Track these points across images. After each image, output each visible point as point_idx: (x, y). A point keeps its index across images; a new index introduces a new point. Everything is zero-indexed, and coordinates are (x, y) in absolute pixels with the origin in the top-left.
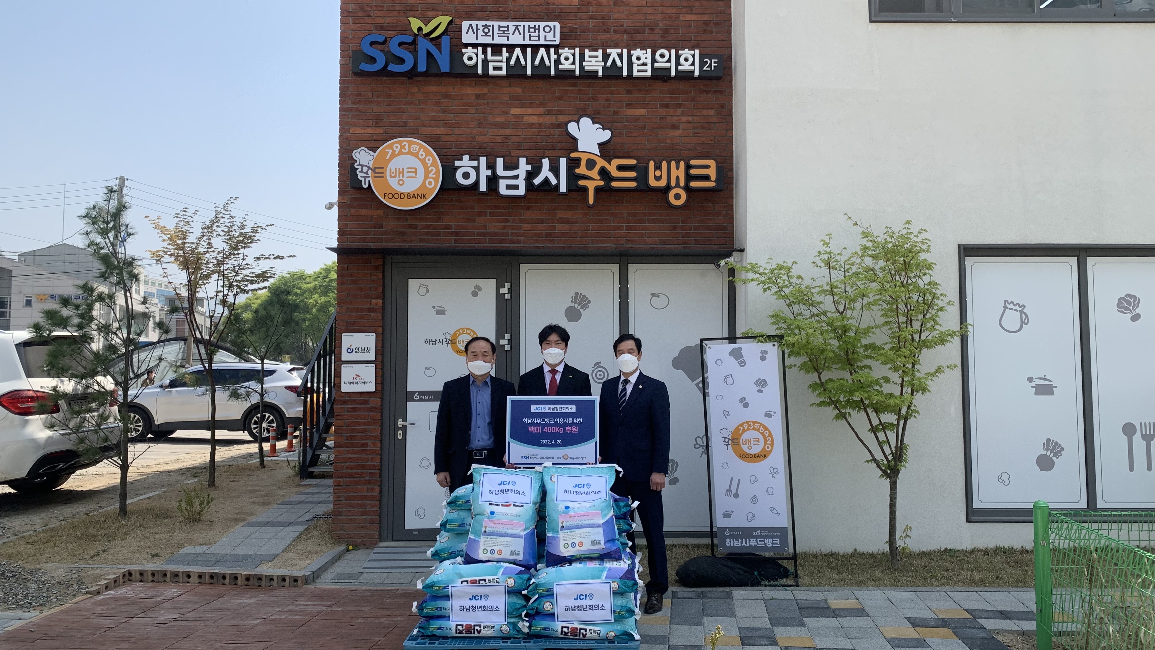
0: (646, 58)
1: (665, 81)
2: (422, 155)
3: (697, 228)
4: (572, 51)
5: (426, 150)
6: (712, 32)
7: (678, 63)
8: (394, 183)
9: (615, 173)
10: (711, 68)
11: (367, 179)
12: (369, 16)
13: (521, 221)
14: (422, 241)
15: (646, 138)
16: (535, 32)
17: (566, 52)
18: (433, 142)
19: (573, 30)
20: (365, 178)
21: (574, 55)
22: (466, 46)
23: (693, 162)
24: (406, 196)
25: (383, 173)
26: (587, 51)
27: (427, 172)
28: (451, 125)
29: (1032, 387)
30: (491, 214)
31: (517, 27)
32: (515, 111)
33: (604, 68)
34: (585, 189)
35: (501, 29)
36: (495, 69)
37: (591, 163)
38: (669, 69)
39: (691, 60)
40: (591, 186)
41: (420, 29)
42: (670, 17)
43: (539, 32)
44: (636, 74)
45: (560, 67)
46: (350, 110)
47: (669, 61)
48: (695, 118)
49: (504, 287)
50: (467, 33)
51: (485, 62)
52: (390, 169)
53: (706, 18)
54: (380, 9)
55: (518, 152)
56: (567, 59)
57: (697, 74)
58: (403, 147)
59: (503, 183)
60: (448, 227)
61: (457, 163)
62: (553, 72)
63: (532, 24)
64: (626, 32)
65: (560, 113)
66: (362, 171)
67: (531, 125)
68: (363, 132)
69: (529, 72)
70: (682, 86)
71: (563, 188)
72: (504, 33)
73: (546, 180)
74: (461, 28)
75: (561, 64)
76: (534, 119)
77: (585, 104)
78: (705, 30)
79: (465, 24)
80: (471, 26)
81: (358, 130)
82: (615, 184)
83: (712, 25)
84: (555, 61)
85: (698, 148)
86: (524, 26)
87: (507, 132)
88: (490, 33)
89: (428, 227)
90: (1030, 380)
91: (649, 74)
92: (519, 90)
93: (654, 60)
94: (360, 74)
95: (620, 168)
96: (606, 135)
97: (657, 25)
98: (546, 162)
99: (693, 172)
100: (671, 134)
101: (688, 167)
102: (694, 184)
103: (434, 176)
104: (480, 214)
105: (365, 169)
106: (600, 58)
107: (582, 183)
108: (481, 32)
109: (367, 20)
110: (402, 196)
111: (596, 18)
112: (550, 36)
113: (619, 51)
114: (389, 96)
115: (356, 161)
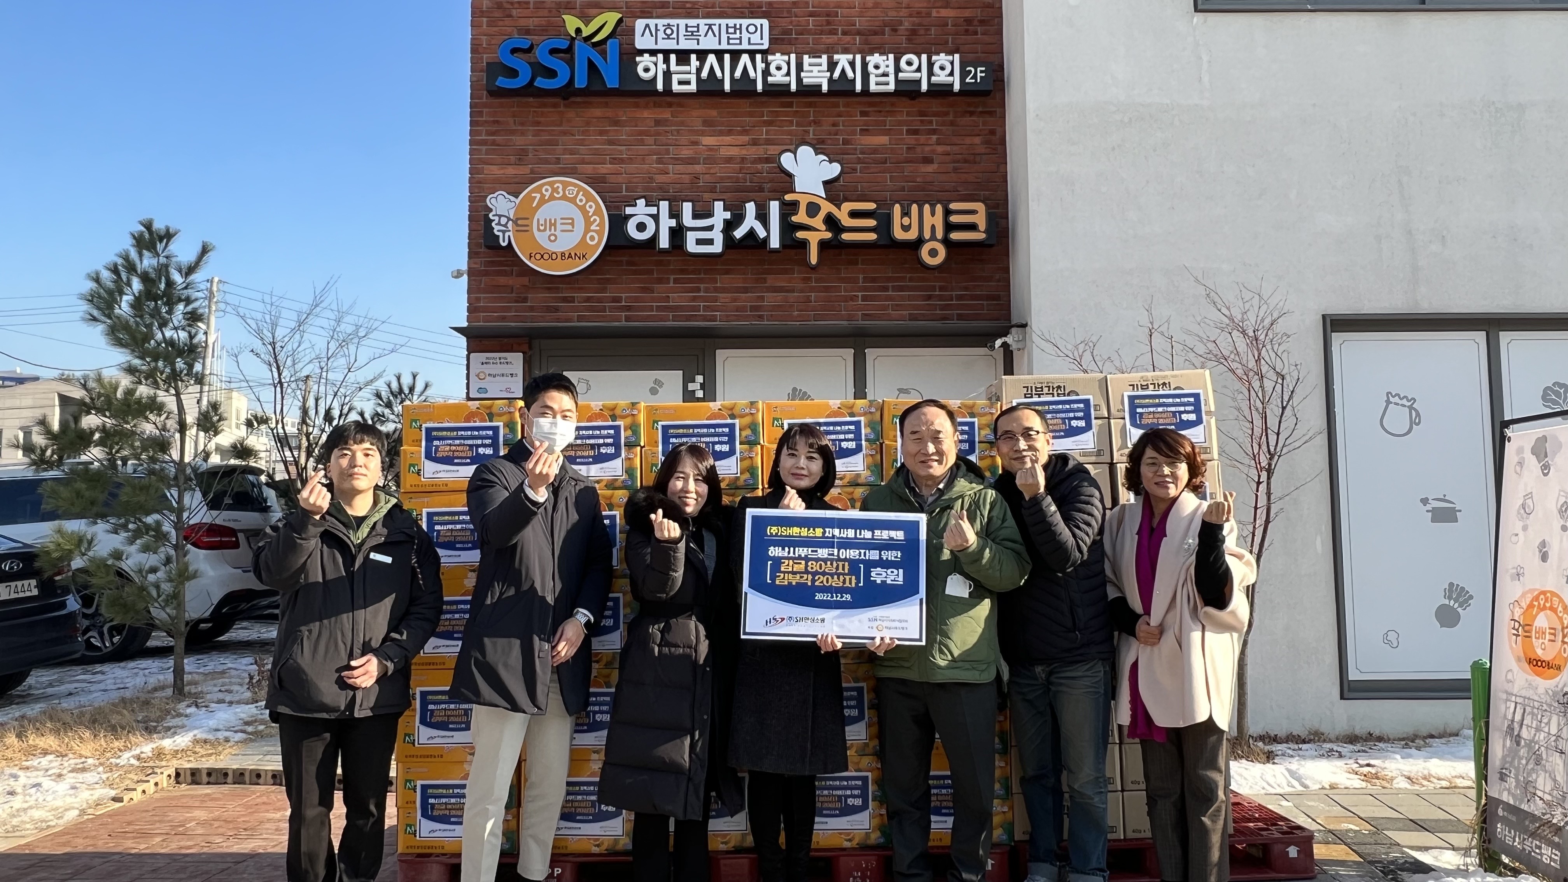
0: (887, 66)
1: (913, 99)
2: (581, 200)
3: (959, 298)
4: (786, 58)
5: (586, 194)
6: (976, 33)
7: (931, 73)
8: (542, 238)
9: (847, 222)
10: (976, 80)
11: (507, 234)
12: (510, 16)
13: (716, 290)
14: (580, 319)
15: (888, 175)
16: (735, 33)
17: (777, 59)
18: (596, 182)
19: (788, 32)
20: (504, 232)
21: (788, 64)
22: (641, 52)
23: (953, 206)
24: (559, 256)
25: (527, 226)
26: (806, 57)
27: (588, 223)
28: (622, 161)
29: (1428, 511)
30: (676, 281)
31: (710, 26)
32: (708, 141)
33: (831, 80)
34: (804, 245)
35: (689, 29)
36: (680, 83)
37: (813, 209)
38: (918, 82)
39: (949, 68)
40: (814, 239)
41: (578, 31)
42: (918, 13)
43: (741, 33)
44: (873, 88)
45: (770, 79)
46: (484, 143)
47: (919, 70)
48: (955, 148)
49: (694, 381)
50: (643, 35)
51: (668, 75)
52: (538, 220)
53: (967, 13)
54: (525, 6)
55: (715, 196)
56: (779, 68)
57: (957, 87)
58: (555, 190)
59: (691, 238)
60: (618, 300)
61: (629, 211)
62: (760, 87)
63: (731, 22)
64: (859, 33)
65: (769, 142)
66: (499, 224)
67: (729, 160)
68: (502, 172)
69: (727, 87)
70: (935, 105)
71: (775, 243)
72: (692, 34)
73: (752, 233)
74: (634, 30)
75: (771, 75)
76: (734, 152)
77: (804, 131)
78: (967, 31)
79: (640, 24)
80: (647, 26)
81: (495, 171)
82: (845, 236)
83: (976, 23)
84: (763, 71)
85: (959, 189)
86: (720, 25)
87: (698, 168)
88: (674, 35)
89: (588, 300)
90: (1425, 501)
91: (892, 87)
92: (714, 113)
93: (898, 70)
94: (497, 93)
95: (854, 214)
96: (835, 169)
97: (901, 23)
98: (751, 208)
99: (954, 219)
100: (923, 170)
101: (948, 213)
102: (955, 236)
103: (598, 228)
104: (660, 281)
105: (504, 221)
106: (825, 67)
107: (800, 235)
108: (661, 34)
109: (508, 21)
110: (554, 256)
111: (819, 16)
112: (755, 38)
113: (850, 57)
114: (538, 123)
115: (491, 210)
